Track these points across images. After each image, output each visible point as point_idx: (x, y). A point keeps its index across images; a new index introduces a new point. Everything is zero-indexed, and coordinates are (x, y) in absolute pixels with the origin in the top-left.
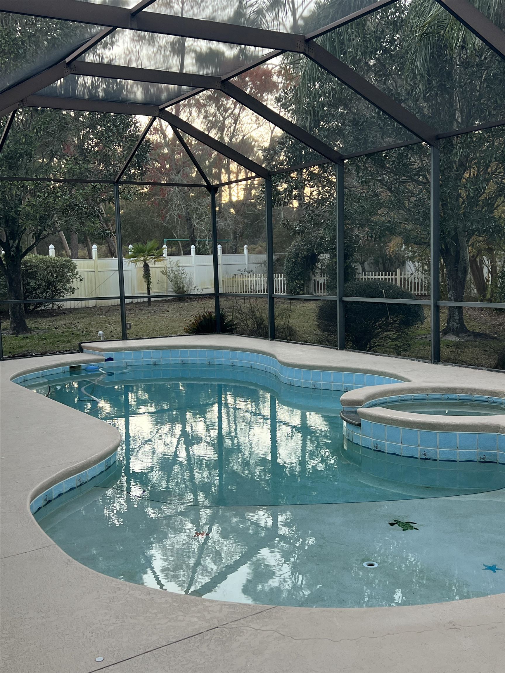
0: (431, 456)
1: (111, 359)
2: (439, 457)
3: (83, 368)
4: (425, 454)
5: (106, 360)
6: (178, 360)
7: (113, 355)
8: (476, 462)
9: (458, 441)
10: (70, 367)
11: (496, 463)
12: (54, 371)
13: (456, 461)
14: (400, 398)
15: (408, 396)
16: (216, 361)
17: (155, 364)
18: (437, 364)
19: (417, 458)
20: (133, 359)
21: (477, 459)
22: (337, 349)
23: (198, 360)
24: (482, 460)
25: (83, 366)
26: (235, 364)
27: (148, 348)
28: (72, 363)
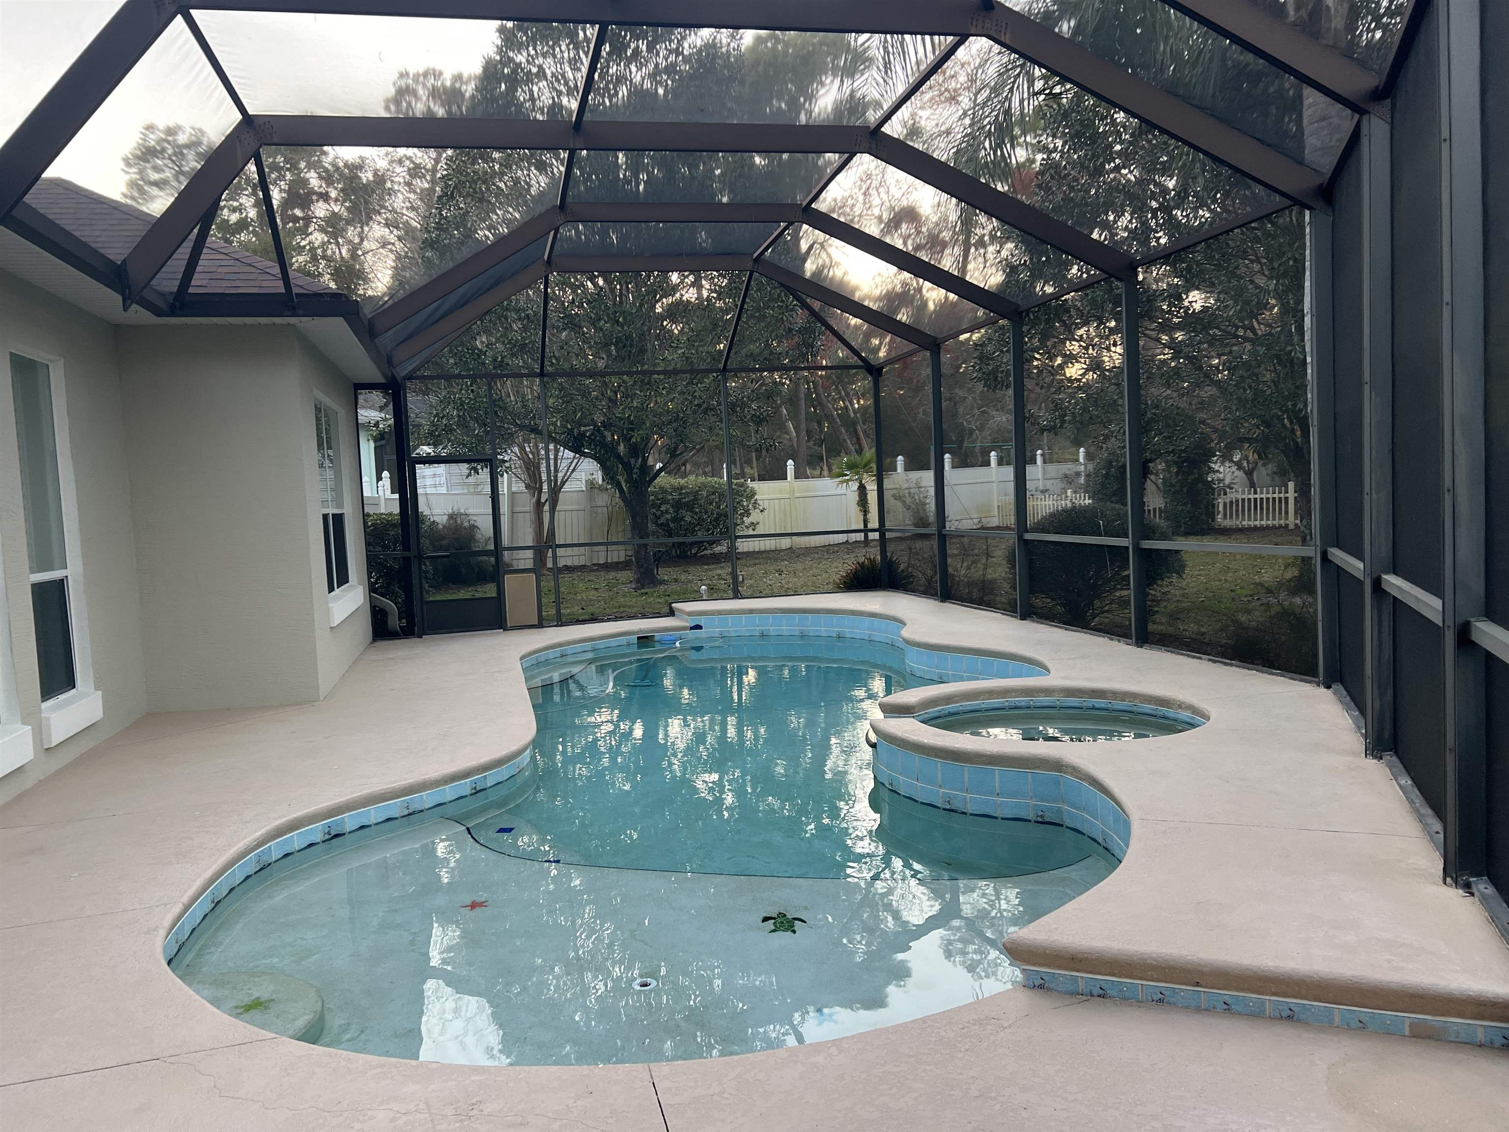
0: (957, 805)
1: (698, 627)
2: (970, 809)
3: (656, 639)
4: (948, 802)
5: (692, 628)
6: (796, 630)
7: (701, 621)
8: (1030, 821)
9: (997, 784)
10: (638, 638)
11: (1062, 826)
12: (613, 642)
13: (996, 818)
14: (1007, 704)
15: (1022, 700)
16: (848, 633)
17: (763, 635)
18: (1141, 647)
19: (939, 808)
20: (732, 627)
21: (1031, 816)
22: (1016, 617)
23: (823, 631)
24: (1040, 819)
25: (658, 636)
26: (873, 638)
27: (751, 611)
28: (640, 631)
